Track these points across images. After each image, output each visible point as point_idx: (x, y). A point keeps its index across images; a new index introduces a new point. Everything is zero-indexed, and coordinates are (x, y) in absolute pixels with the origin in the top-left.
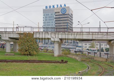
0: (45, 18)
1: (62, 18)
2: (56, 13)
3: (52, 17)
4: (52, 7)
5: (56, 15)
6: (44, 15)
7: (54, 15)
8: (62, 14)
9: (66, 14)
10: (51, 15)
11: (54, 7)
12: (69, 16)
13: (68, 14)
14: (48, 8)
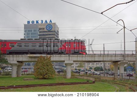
0: (26, 34)
1: (47, 35)
2: (40, 29)
3: (35, 34)
4: (35, 23)
5: (40, 32)
6: (25, 31)
7: (37, 31)
8: (47, 31)
9: (52, 31)
10: (34, 31)
11: (38, 23)
12: (55, 34)
13: (54, 31)
14: (31, 23)
